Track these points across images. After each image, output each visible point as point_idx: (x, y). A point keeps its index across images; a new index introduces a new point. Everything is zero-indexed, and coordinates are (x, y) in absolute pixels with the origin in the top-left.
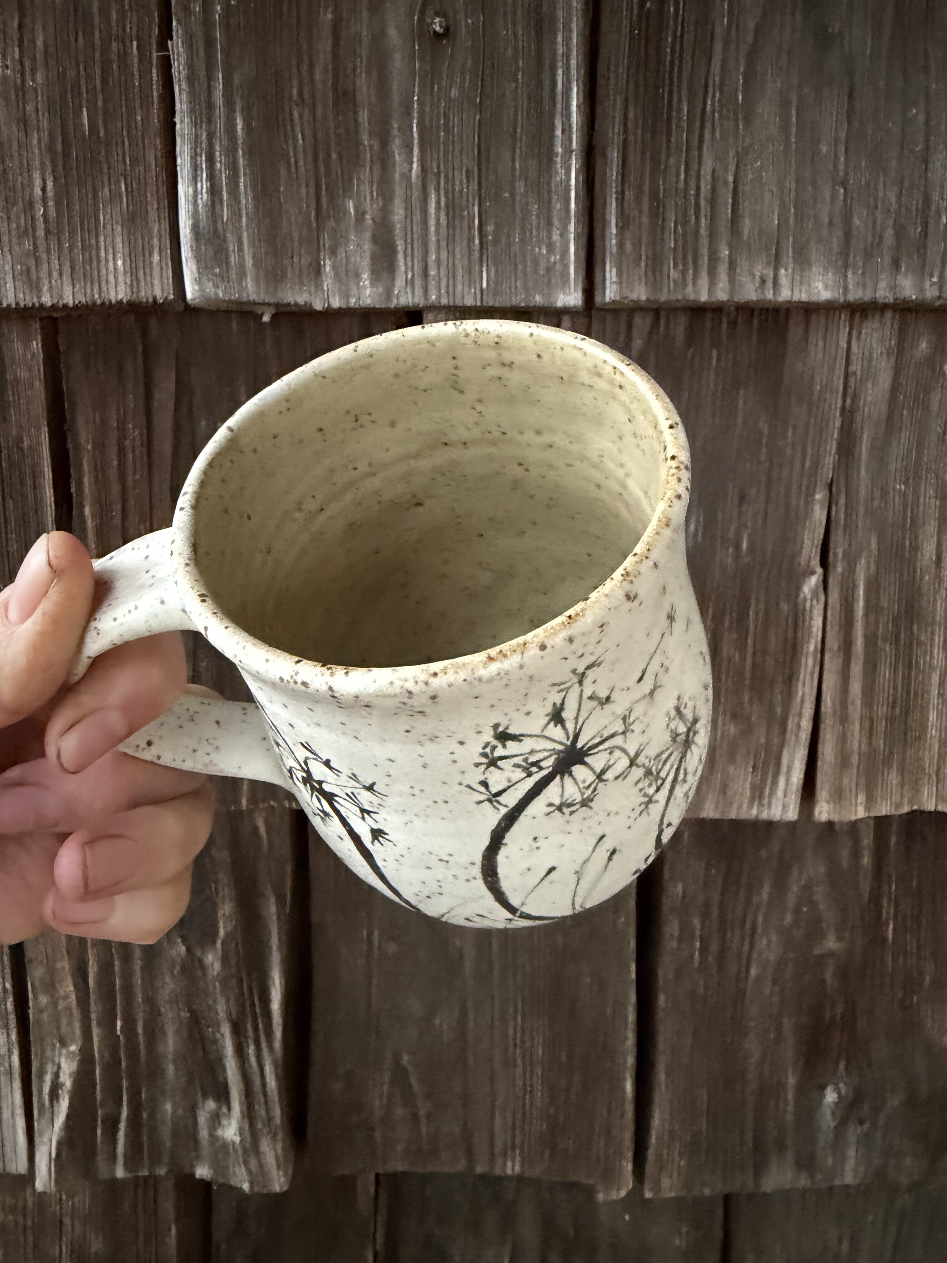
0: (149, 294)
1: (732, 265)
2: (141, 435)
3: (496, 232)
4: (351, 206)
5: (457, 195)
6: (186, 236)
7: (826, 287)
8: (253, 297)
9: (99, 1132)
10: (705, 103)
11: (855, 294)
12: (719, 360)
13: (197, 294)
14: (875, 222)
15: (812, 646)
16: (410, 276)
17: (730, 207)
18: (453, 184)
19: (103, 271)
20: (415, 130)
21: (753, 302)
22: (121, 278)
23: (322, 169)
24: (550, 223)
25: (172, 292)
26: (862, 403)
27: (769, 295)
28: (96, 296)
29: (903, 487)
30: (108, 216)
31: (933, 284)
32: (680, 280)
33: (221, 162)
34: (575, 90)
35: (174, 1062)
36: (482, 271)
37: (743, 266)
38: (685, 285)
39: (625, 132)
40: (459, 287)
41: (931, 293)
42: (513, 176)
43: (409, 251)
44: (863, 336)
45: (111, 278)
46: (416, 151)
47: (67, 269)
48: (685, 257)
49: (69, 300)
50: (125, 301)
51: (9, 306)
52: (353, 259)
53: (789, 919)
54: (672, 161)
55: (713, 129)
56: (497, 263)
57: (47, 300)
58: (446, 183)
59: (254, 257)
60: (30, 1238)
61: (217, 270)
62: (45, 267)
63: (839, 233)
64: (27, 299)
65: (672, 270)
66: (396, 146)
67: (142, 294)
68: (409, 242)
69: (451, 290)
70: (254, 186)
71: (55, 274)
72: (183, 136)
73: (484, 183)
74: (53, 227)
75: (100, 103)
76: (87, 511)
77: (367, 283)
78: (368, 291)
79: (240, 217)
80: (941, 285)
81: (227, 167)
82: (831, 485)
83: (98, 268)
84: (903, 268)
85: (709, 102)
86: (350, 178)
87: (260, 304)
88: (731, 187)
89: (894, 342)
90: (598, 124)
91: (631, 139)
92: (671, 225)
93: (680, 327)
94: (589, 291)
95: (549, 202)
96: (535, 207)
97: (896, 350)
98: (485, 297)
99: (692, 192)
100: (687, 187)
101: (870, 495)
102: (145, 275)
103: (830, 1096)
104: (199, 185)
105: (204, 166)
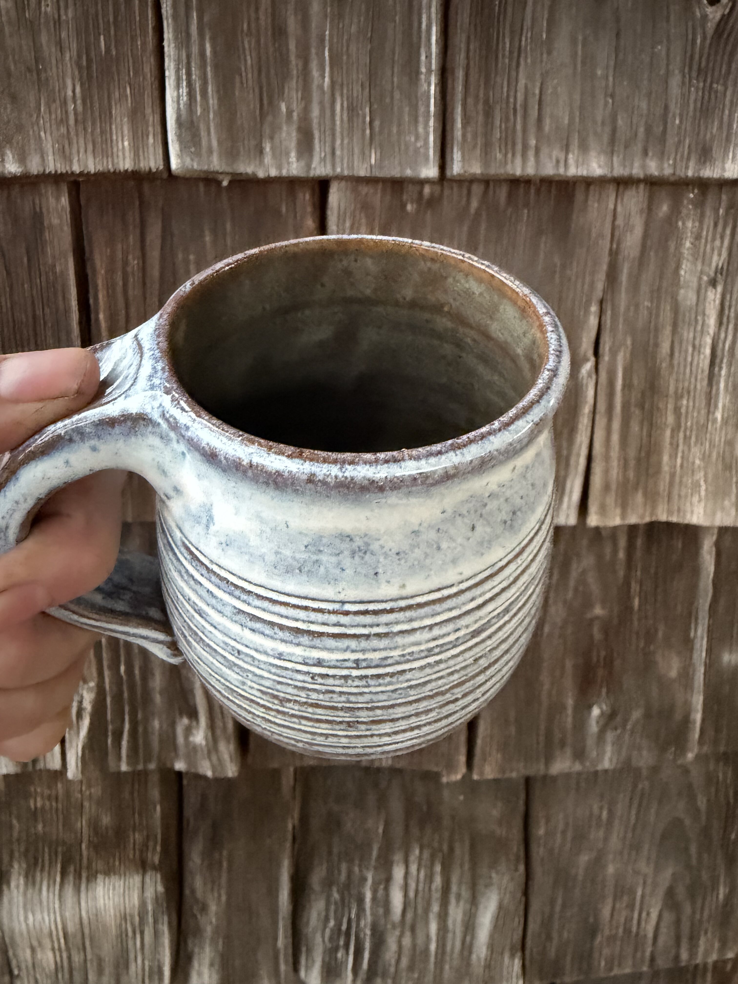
0: (146, 165)
1: (537, 150)
2: (138, 264)
3: (381, 126)
4: (283, 107)
5: (355, 100)
6: (171, 126)
7: (600, 166)
8: (217, 168)
9: (110, 741)
10: (520, 41)
11: (619, 171)
12: (528, 216)
13: (180, 167)
14: (632, 122)
15: (587, 409)
16: (323, 155)
17: (536, 110)
18: (352, 93)
19: (115, 150)
20: (327, 54)
21: (551, 176)
22: (127, 154)
23: (264, 81)
24: (416, 121)
25: (161, 165)
26: (623, 246)
27: (562, 171)
28: (110, 166)
29: (649, 305)
30: (118, 110)
31: (670, 165)
32: (503, 160)
33: (195, 75)
34: (434, 29)
35: (161, 694)
36: (371, 153)
37: (545, 151)
38: (506, 164)
39: (468, 57)
40: (356, 163)
41: (668, 171)
42: (393, 88)
43: (322, 138)
44: (625, 200)
45: (120, 154)
46: (327, 69)
47: (90, 147)
48: (506, 144)
49: (91, 169)
50: (130, 170)
51: (50, 172)
52: (284, 143)
53: (570, 595)
54: (499, 79)
55: (526, 57)
56: (381, 146)
57: (76, 169)
58: (348, 90)
59: (219, 141)
60: (61, 817)
61: (193, 149)
62: (75, 146)
63: (608, 129)
64: (61, 168)
65: (498, 155)
66: (314, 66)
67: (142, 165)
68: (323, 132)
69: (351, 166)
70: (218, 91)
71: (82, 150)
72: (169, 56)
73: (372, 92)
74: (80, 118)
75: (112, 32)
76: (101, 316)
77: (294, 160)
78: (295, 165)
79: (209, 112)
80: (675, 166)
81: (200, 78)
82: (601, 302)
83: (112, 147)
84: (650, 154)
85: (524, 39)
86: (283, 87)
87: (221, 173)
88: (537, 97)
89: (645, 205)
90: (449, 52)
91: (472, 63)
92: (497, 123)
93: (503, 193)
94: (443, 167)
95: (416, 106)
96: (407, 109)
97: (646, 211)
98: (373, 170)
99: (512, 100)
100: (508, 96)
101: (628, 309)
102: (144, 152)
103: (596, 711)
104: (181, 90)
105: (184, 77)
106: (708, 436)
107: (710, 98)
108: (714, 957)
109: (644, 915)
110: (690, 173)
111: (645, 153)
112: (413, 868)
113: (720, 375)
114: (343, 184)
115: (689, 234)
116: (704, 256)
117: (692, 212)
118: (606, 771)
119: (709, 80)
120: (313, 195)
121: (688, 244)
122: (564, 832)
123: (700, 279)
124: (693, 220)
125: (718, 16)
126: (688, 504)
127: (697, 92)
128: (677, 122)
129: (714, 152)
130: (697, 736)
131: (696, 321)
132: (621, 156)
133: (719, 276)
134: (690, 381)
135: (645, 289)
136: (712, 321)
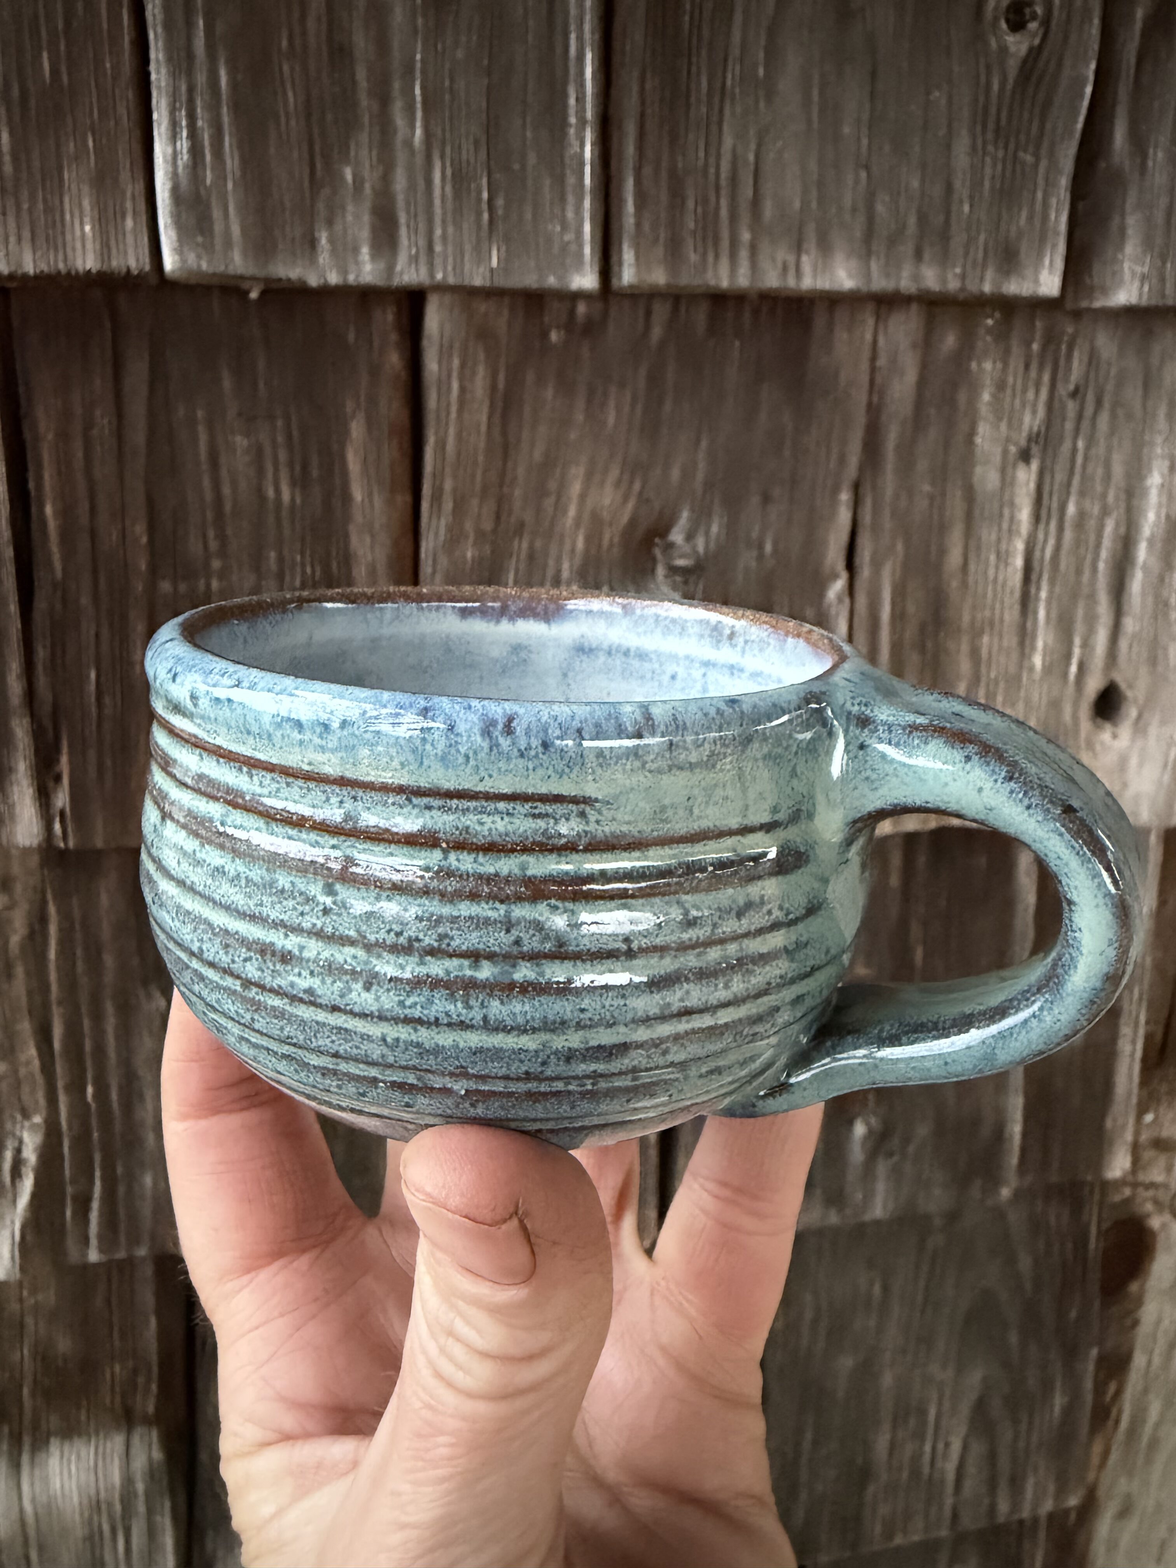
0: (122, 263)
1: (753, 250)
2: (110, 424)
3: (507, 207)
4: (348, 174)
5: (464, 165)
6: (163, 200)
7: (850, 276)
8: (240, 271)
9: (68, 1213)
10: (724, 78)
11: (880, 283)
12: (742, 351)
13: (178, 266)
14: (898, 208)
16: (413, 252)
17: (751, 187)
18: (460, 154)
19: (68, 237)
20: (418, 91)
21: (775, 290)
22: (89, 245)
23: (316, 131)
24: (563, 199)
25: (147, 260)
26: (887, 401)
27: (791, 282)
29: (930, 490)
30: (74, 173)
31: (955, 275)
32: (700, 264)
33: (202, 119)
34: (589, 57)
36: (490, 249)
37: (765, 251)
38: (704, 270)
39: (642, 102)
40: (467, 265)
41: (953, 285)
42: (525, 147)
43: (412, 224)
44: (889, 329)
45: (78, 245)
46: (419, 115)
47: (26, 233)
48: (704, 239)
49: (29, 268)
50: (94, 271)
52: (350, 232)
54: (691, 137)
55: (733, 105)
56: (507, 239)
57: (4, 268)
58: (452, 150)
59: (242, 227)
61: (200, 239)
63: (861, 219)
65: (692, 254)
66: (397, 107)
67: (114, 263)
68: (413, 216)
69: (459, 270)
70: (240, 147)
71: (12, 239)
72: (159, 88)
73: (492, 153)
74: (9, 183)
75: (63, 47)
76: (49, 510)
77: (367, 258)
78: (368, 267)
79: (225, 179)
80: (963, 277)
81: (210, 125)
82: (857, 487)
83: (63, 233)
84: (926, 258)
85: (729, 76)
86: (347, 142)
87: (248, 278)
88: (752, 167)
89: (920, 335)
90: (614, 92)
91: (649, 111)
92: (690, 204)
93: (700, 316)
94: (606, 270)
95: (563, 174)
96: (547, 182)
97: (921, 344)
98: (495, 276)
99: (712, 170)
100: (706, 164)
101: (897, 496)
102: (117, 240)
103: (860, 1129)
104: (178, 144)
105: (184, 123)
106: (1022, 693)
108: (1048, 1505)
109: (941, 1446)
110: (987, 288)
113: (1037, 599)
114: (448, 298)
115: (988, 382)
116: (1011, 416)
117: (992, 347)
118: (877, 1223)
119: (1012, 146)
120: (398, 314)
121: (986, 397)
122: (814, 1326)
123: (1005, 452)
124: (994, 362)
125: (1024, 49)
127: (994, 165)
128: (966, 208)
129: (1022, 256)
130: (1014, 1160)
131: (1001, 515)
132: (883, 260)
133: (1033, 445)
134: (993, 609)
135: (922, 465)
136: (1025, 515)
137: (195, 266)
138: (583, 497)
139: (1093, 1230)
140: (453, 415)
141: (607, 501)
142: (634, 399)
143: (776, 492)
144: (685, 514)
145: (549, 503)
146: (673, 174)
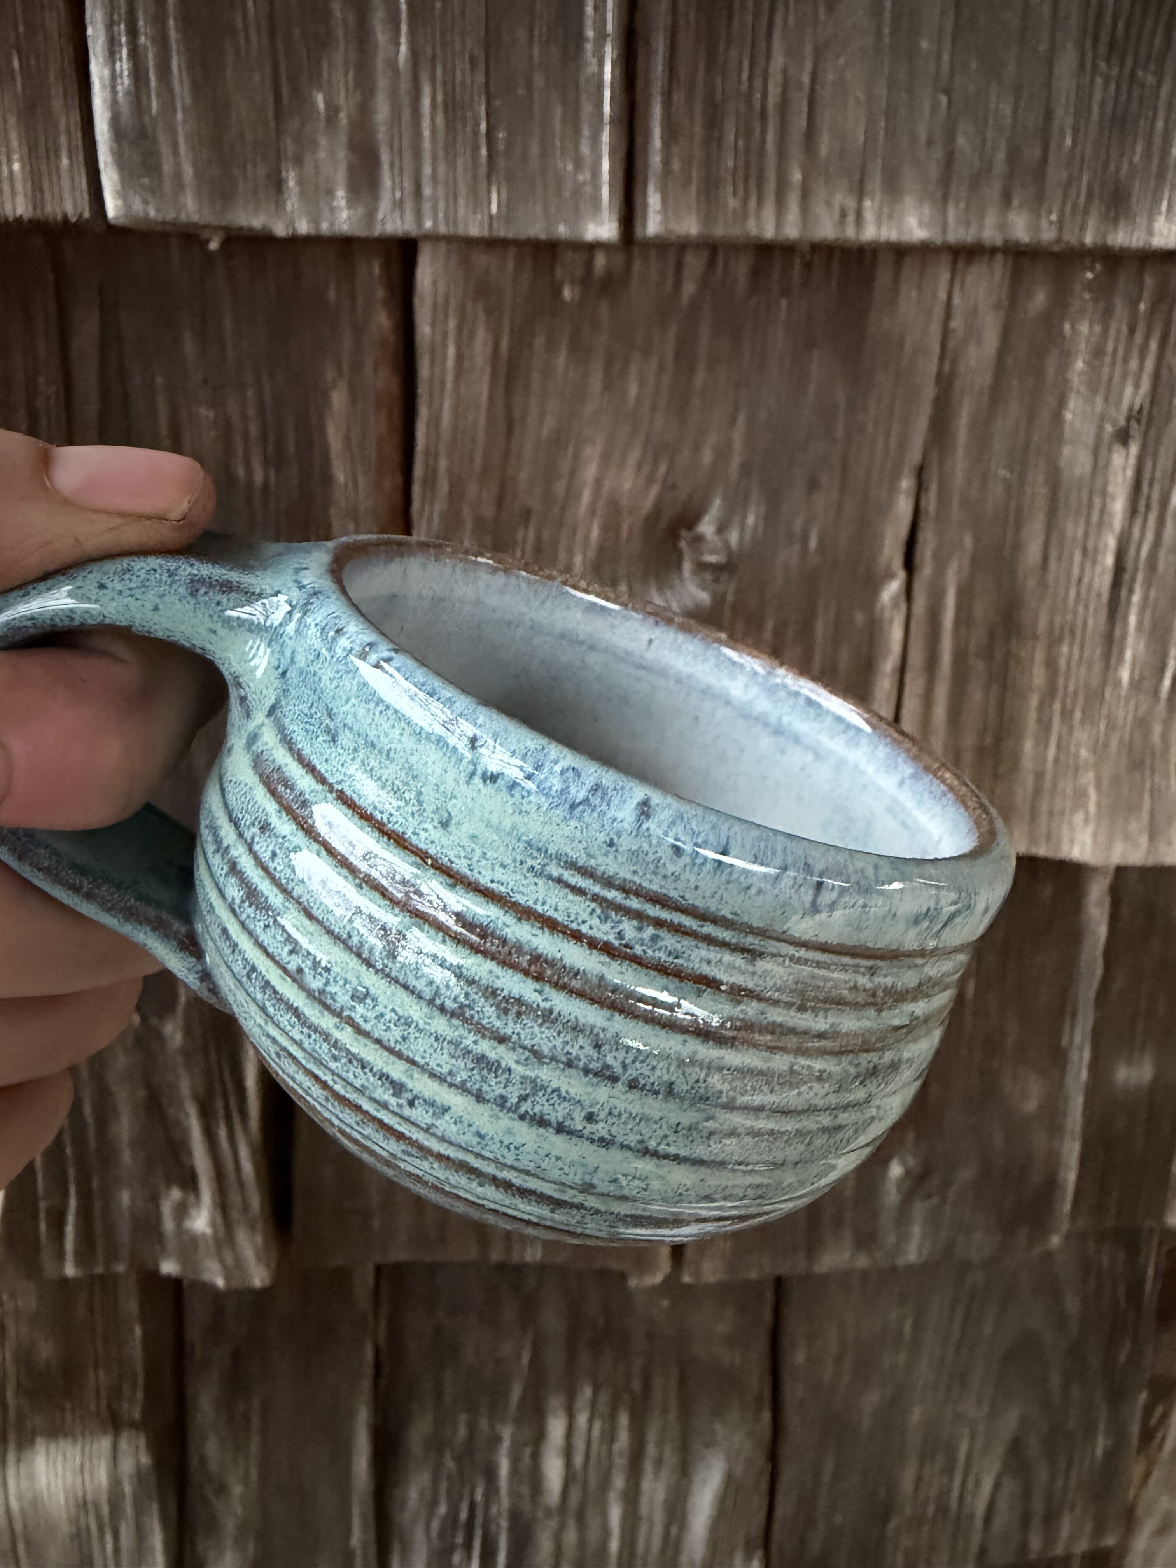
0: (57, 209)
1: (805, 193)
2: (57, 392)
3: (510, 140)
4: (320, 99)
5: (458, 89)
6: (103, 134)
7: (921, 224)
8: (195, 218)
9: (42, 1226)
11: (957, 234)
12: (789, 313)
13: (122, 212)
14: (984, 141)
15: (889, 665)
16: (398, 195)
17: (805, 115)
18: (453, 75)
21: (831, 241)
22: (19, 187)
23: (281, 50)
24: (577, 131)
25: (87, 208)
26: (961, 368)
27: (850, 232)
29: (1007, 475)
31: (1051, 223)
32: (740, 211)
33: (146, 34)
35: (131, 1147)
36: (489, 192)
37: (820, 193)
38: (745, 216)
39: (674, 11)
40: (461, 212)
41: (1048, 235)
42: (531, 67)
43: (396, 162)
44: (967, 283)
45: (6, 187)
46: (404, 28)
48: (746, 180)
50: (25, 218)
52: (324, 171)
54: (734, 53)
56: (510, 180)
58: (444, 72)
59: (195, 164)
61: (146, 181)
63: (938, 153)
65: (730, 197)
66: (378, 19)
67: (49, 209)
68: (397, 151)
69: (452, 216)
70: (191, 67)
73: (492, 73)
77: (343, 203)
78: (344, 214)
79: (175, 110)
80: (1060, 225)
81: (154, 40)
82: (920, 473)
84: (1016, 202)
86: (319, 62)
87: (205, 227)
88: (807, 92)
89: (1004, 293)
91: (682, 22)
92: (730, 137)
93: (741, 269)
94: (628, 218)
95: (577, 100)
96: (558, 111)
97: (1005, 303)
98: (495, 225)
99: (757, 96)
100: (751, 87)
101: (968, 482)
102: (51, 183)
103: (896, 1170)
104: (118, 65)
105: (124, 39)
106: (1105, 710)
107: (1129, 94)
108: (1083, 1546)
109: (971, 1483)
110: (1089, 239)
111: (1007, 198)
112: (582, 1419)
113: (1129, 603)
114: (442, 247)
115: (1083, 347)
116: (1109, 388)
117: (1090, 306)
118: (910, 1267)
119: (1129, 63)
120: (386, 267)
121: (1079, 365)
122: (838, 1360)
123: (1101, 428)
124: (1092, 324)
126: (1065, 828)
127: (1106, 86)
128: (1068, 141)
129: (1134, 199)
130: (1068, 1206)
131: (1090, 506)
132: (962, 205)
133: (1134, 424)
134: (1075, 613)
135: (999, 445)
136: (1119, 507)
137: (141, 214)
138: (599, 482)
139: (1151, 1271)
140: (449, 385)
141: (627, 486)
142: (661, 368)
143: (824, 479)
144: (717, 502)
145: (560, 488)
146: (709, 98)
